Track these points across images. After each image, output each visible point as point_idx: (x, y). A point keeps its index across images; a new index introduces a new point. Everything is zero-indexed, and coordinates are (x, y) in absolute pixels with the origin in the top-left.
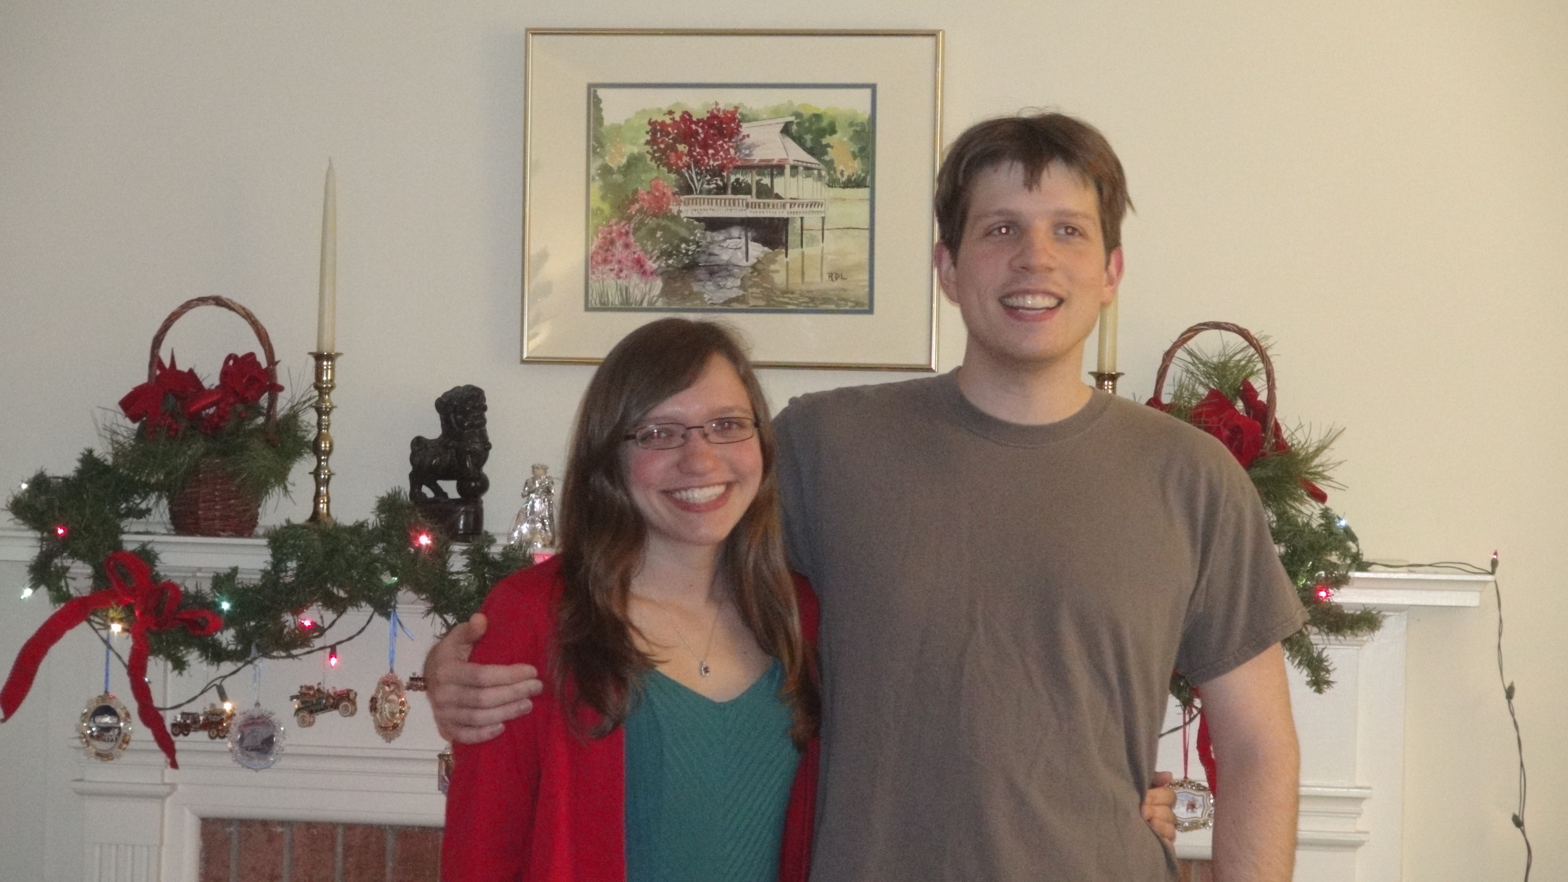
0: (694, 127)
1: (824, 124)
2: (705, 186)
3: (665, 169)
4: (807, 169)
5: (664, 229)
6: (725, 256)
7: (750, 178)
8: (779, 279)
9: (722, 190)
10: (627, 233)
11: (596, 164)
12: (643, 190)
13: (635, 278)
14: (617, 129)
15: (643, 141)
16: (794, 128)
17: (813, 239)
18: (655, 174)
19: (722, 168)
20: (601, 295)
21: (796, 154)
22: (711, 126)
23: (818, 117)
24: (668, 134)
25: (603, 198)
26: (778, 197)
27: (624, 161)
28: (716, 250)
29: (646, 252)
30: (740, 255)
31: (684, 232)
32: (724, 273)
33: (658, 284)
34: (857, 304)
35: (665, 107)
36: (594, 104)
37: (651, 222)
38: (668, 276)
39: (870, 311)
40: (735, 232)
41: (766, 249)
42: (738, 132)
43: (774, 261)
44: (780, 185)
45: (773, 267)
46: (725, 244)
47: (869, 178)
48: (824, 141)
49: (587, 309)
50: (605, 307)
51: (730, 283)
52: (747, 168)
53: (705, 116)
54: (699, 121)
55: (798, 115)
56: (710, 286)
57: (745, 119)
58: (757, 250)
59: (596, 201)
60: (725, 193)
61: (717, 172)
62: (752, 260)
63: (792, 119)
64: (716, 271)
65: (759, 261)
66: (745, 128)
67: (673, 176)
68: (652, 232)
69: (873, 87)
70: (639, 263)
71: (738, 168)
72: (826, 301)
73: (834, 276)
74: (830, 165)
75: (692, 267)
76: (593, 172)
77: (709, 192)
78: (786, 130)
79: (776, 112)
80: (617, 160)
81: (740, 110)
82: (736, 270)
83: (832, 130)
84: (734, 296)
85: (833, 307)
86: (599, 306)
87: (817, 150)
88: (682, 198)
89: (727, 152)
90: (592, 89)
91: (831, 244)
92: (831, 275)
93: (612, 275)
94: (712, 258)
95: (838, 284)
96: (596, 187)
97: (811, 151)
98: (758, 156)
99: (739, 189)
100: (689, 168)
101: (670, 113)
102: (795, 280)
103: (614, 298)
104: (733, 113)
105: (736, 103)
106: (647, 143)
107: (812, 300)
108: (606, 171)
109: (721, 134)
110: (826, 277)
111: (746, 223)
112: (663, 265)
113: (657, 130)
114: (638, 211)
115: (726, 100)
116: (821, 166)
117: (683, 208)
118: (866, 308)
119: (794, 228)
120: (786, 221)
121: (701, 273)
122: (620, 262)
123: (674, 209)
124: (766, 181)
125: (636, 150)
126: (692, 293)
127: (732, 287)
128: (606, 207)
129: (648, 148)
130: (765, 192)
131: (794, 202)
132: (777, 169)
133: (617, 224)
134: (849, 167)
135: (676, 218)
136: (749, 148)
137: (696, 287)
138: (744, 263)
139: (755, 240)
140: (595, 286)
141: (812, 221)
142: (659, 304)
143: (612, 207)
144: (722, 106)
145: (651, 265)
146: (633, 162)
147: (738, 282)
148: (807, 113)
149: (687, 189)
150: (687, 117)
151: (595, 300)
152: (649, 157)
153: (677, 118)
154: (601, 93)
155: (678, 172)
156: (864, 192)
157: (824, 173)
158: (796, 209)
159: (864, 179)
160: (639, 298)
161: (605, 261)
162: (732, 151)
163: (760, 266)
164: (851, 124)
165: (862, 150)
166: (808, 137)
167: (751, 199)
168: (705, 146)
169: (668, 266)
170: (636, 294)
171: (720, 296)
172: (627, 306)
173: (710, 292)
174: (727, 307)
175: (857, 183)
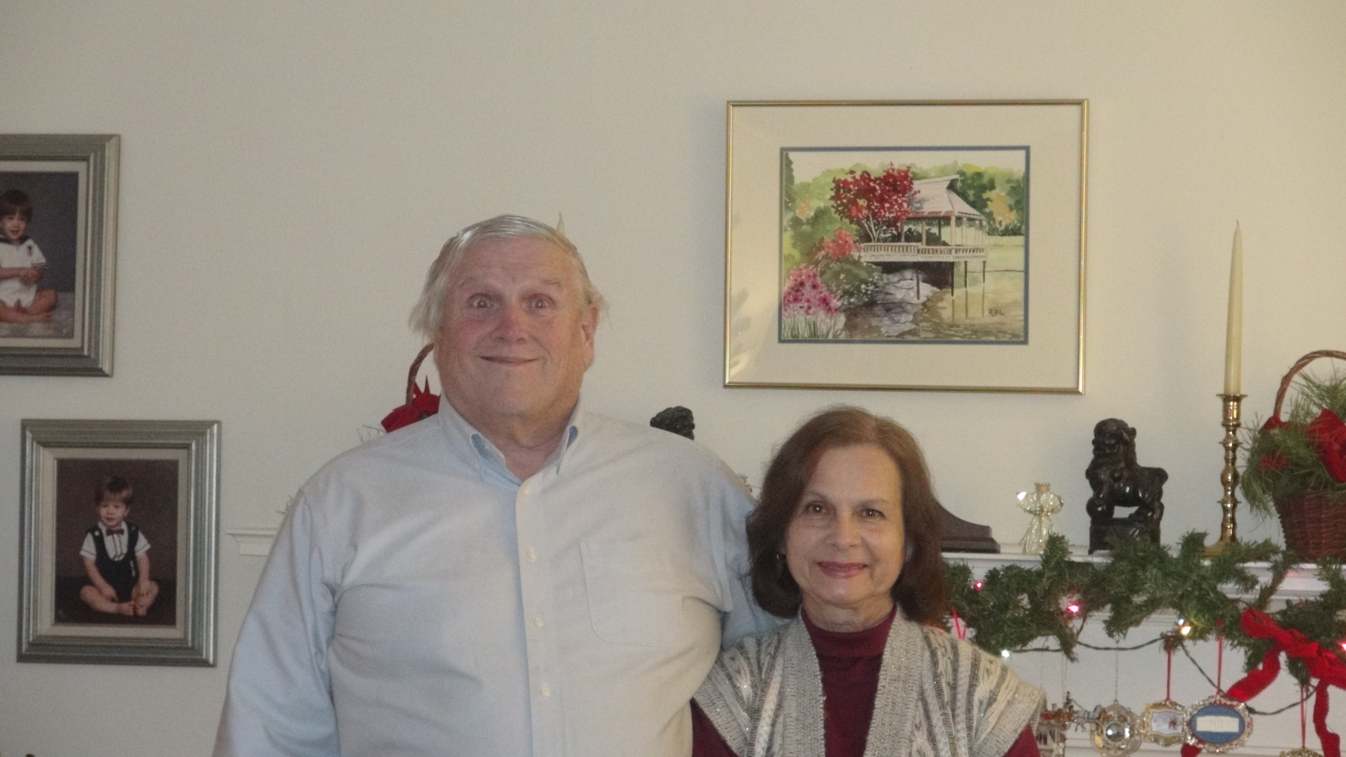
0: (872, 184)
1: (985, 180)
2: (882, 235)
3: (847, 221)
4: (970, 220)
5: (848, 272)
6: (899, 295)
7: (920, 228)
8: (946, 314)
9: (896, 238)
10: (815, 275)
11: (788, 217)
12: (828, 238)
13: (822, 314)
14: (806, 187)
15: (828, 196)
16: (959, 184)
17: (976, 281)
18: (838, 226)
19: (896, 219)
20: (793, 329)
21: (961, 207)
22: (887, 184)
23: (979, 175)
24: (850, 191)
25: (794, 246)
26: (945, 244)
27: (812, 214)
28: (892, 290)
29: (831, 292)
30: (913, 294)
31: (863, 275)
32: (897, 310)
33: (842, 319)
34: (1014, 336)
35: (847, 167)
36: (786, 165)
37: (835, 266)
38: (852, 313)
39: (1025, 342)
40: (908, 274)
41: (935, 289)
42: (911, 189)
43: (942, 300)
44: (947, 234)
45: (940, 304)
46: (899, 285)
47: (1023, 228)
48: (985, 196)
49: (781, 341)
50: (796, 339)
51: (903, 318)
52: (918, 219)
53: (882, 174)
54: (876, 179)
55: (962, 173)
56: (886, 321)
57: (916, 177)
58: (927, 290)
59: (788, 249)
60: (899, 240)
61: (891, 223)
62: (923, 299)
63: (957, 176)
64: (892, 308)
65: (929, 300)
66: (916, 185)
67: (854, 227)
68: (837, 274)
69: (1027, 149)
70: (825, 302)
71: (909, 219)
72: (987, 333)
73: (995, 311)
74: (990, 216)
75: (871, 304)
76: (785, 223)
77: (885, 240)
78: (952, 186)
79: (943, 171)
80: (806, 213)
81: (911, 170)
82: (909, 307)
83: (992, 186)
84: (907, 329)
85: (992, 338)
86: (790, 338)
87: (979, 204)
88: (863, 245)
89: (901, 205)
90: (784, 152)
91: (991, 284)
92: (991, 311)
93: (802, 311)
94: (888, 297)
95: (997, 319)
96: (789, 234)
97: (973, 205)
98: (927, 209)
99: (912, 237)
100: (868, 219)
101: (852, 172)
102: (960, 316)
103: (804, 332)
104: (906, 173)
105: (908, 164)
106: (832, 198)
107: (975, 332)
108: (796, 222)
109: (896, 191)
110: (987, 313)
111: (918, 267)
112: (846, 303)
113: (840, 187)
114: (824, 257)
115: (900, 161)
116: (983, 217)
117: (862, 254)
118: (1022, 339)
119: (959, 271)
120: (951, 265)
121: (878, 310)
122: (808, 301)
123: (855, 255)
124: (935, 230)
125: (822, 205)
126: (871, 327)
127: (905, 322)
128: (796, 254)
129: (832, 203)
130: (934, 240)
131: (959, 249)
132: (944, 220)
133: (806, 267)
134: (1006, 218)
135: (857, 263)
136: (919, 202)
137: (874, 322)
138: (915, 301)
139: (925, 281)
140: (787, 321)
141: (975, 264)
142: (842, 337)
143: (802, 254)
144: (896, 166)
145: (835, 303)
146: (820, 214)
147: (911, 318)
148: (970, 172)
149: (866, 238)
150: (866, 176)
151: (787, 334)
152: (833, 210)
153: (858, 177)
154: (792, 156)
155: (859, 223)
156: (1020, 240)
157: (984, 223)
158: (960, 254)
159: (1020, 228)
160: (825, 332)
161: (796, 300)
162: (905, 205)
163: (929, 304)
164: (1009, 181)
165: (1018, 202)
166: (971, 193)
167: (921, 246)
168: (882, 200)
169: (850, 303)
170: (823, 328)
171: (895, 330)
172: (815, 338)
173: (886, 326)
174: (901, 339)
175: (1014, 232)
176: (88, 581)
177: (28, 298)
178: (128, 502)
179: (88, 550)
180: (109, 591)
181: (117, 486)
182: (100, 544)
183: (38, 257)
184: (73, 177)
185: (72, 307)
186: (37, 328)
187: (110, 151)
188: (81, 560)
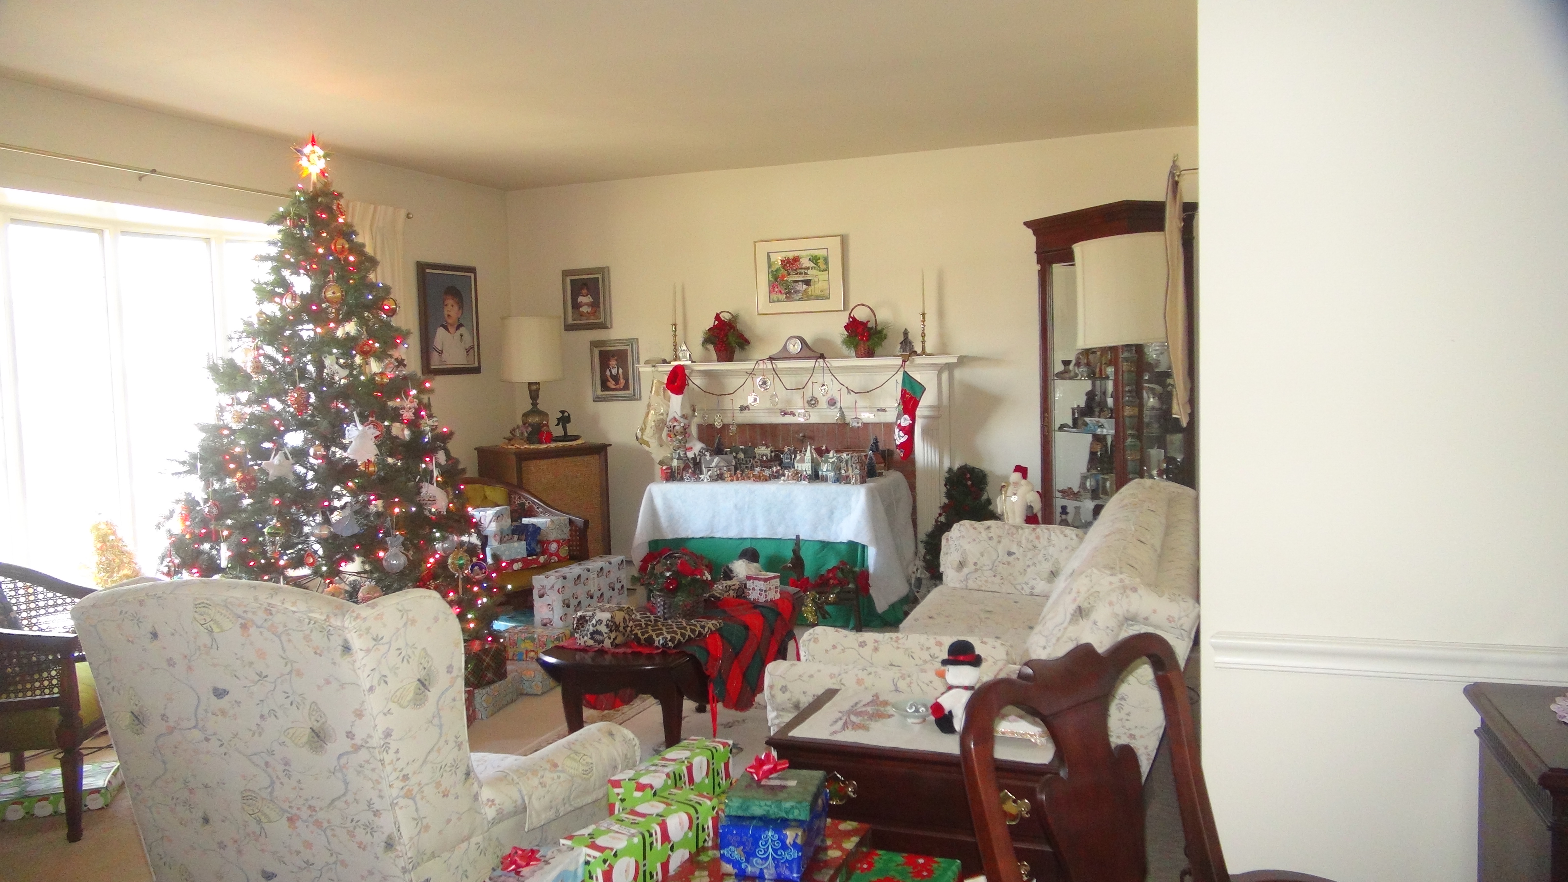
1: (818, 257)
2: (793, 273)
3: (784, 270)
4: (814, 268)
5: (784, 283)
6: (798, 289)
7: (802, 271)
8: (810, 293)
9: (796, 274)
10: (777, 285)
11: (770, 270)
12: (780, 275)
13: (779, 295)
14: (774, 262)
15: (779, 264)
17: (816, 284)
18: (782, 272)
21: (812, 265)
22: (794, 260)
23: (816, 256)
24: (785, 262)
26: (809, 274)
27: (776, 269)
28: (796, 287)
29: (781, 289)
30: (801, 288)
31: (789, 284)
32: (798, 292)
33: (784, 296)
34: (825, 297)
36: (769, 257)
37: (782, 282)
38: (786, 294)
39: (829, 299)
40: (800, 283)
41: (807, 286)
44: (809, 272)
45: (808, 290)
46: (798, 286)
47: (828, 269)
48: (818, 262)
49: (770, 302)
50: (774, 302)
52: (801, 269)
54: (791, 259)
55: (812, 256)
56: (795, 295)
57: (801, 258)
58: (805, 287)
59: (771, 279)
61: (795, 270)
64: (796, 292)
66: (801, 260)
68: (782, 284)
69: (824, 248)
70: (779, 291)
72: (821, 297)
73: (822, 291)
74: (819, 267)
75: (791, 291)
76: (769, 272)
77: (794, 275)
78: (810, 260)
79: (807, 256)
80: (774, 269)
81: (800, 256)
82: (801, 292)
83: (819, 259)
84: (800, 297)
87: (816, 264)
88: (789, 276)
89: (797, 265)
90: (769, 253)
91: (820, 284)
93: (774, 294)
94: (795, 289)
95: (823, 293)
96: (770, 275)
98: (804, 266)
99: (801, 273)
100: (789, 269)
101: (785, 257)
102: (813, 293)
103: (776, 300)
104: (798, 257)
105: (799, 254)
107: (818, 297)
108: (772, 272)
109: (796, 262)
110: (820, 291)
111: (802, 281)
113: (782, 261)
114: (779, 280)
115: (796, 254)
116: (817, 267)
117: (788, 278)
119: (812, 281)
120: (810, 280)
121: (793, 293)
122: (776, 291)
124: (806, 271)
125: (778, 267)
127: (800, 295)
129: (780, 266)
130: (806, 274)
131: (812, 275)
132: (808, 268)
133: (775, 283)
134: (823, 267)
135: (787, 281)
136: (802, 264)
137: (792, 296)
138: (802, 290)
139: (804, 284)
140: (771, 297)
141: (816, 280)
143: (774, 279)
145: (783, 292)
146: (778, 269)
149: (789, 274)
150: (789, 258)
151: (771, 300)
152: (781, 268)
153: (787, 259)
154: (771, 254)
155: (787, 271)
156: (827, 272)
157: (818, 269)
158: (812, 277)
161: (772, 291)
162: (799, 265)
163: (805, 290)
164: (823, 257)
165: (826, 263)
166: (814, 261)
167: (803, 275)
168: (793, 264)
169: (786, 291)
170: (780, 298)
171: (798, 298)
172: (778, 301)
173: (796, 297)
174: (800, 300)
175: (826, 270)
176: (608, 381)
177: (589, 310)
178: (616, 360)
179: (608, 373)
180: (613, 382)
181: (613, 356)
182: (610, 371)
183: (591, 299)
184: (598, 278)
185: (600, 311)
186: (592, 317)
187: (606, 270)
188: (606, 375)
